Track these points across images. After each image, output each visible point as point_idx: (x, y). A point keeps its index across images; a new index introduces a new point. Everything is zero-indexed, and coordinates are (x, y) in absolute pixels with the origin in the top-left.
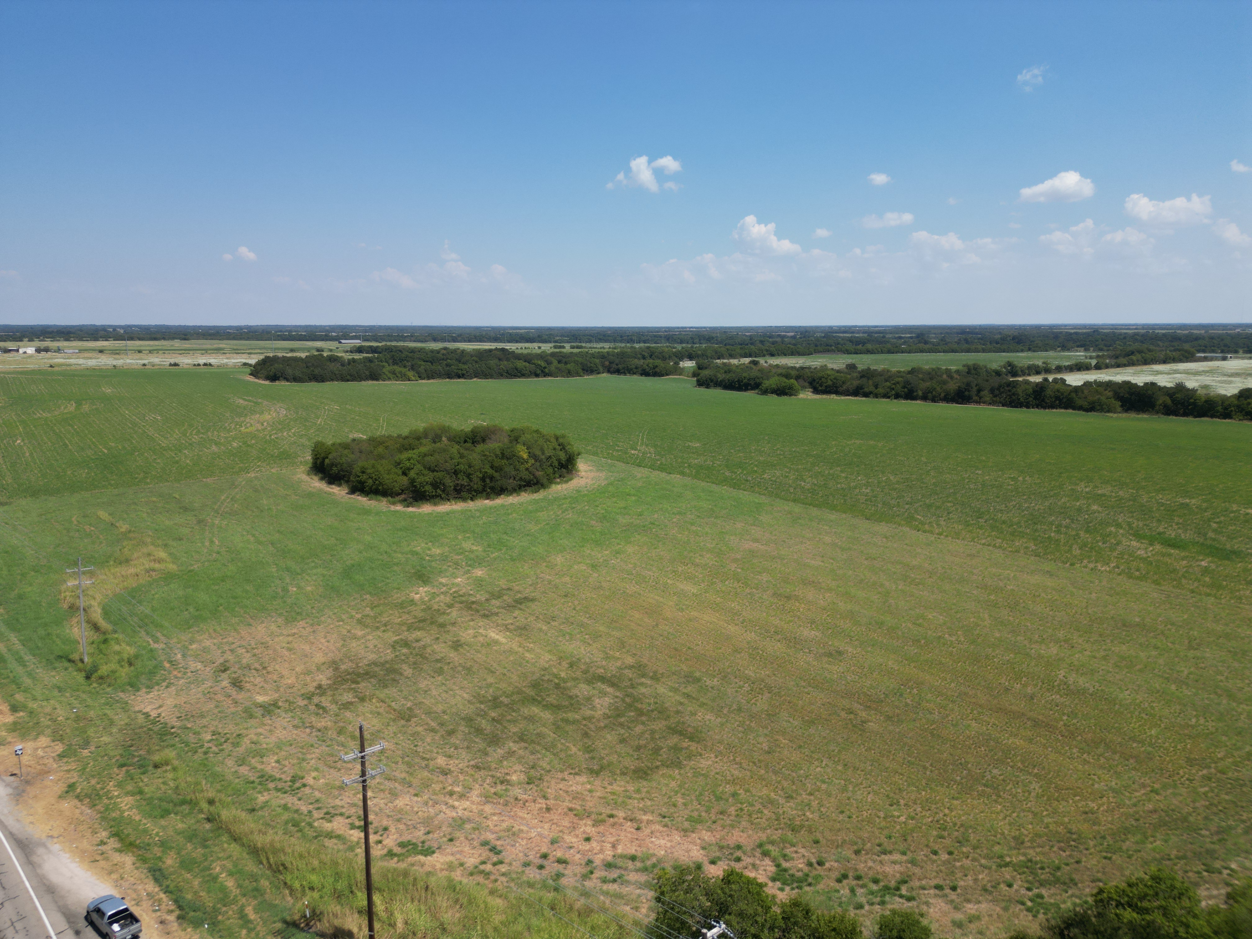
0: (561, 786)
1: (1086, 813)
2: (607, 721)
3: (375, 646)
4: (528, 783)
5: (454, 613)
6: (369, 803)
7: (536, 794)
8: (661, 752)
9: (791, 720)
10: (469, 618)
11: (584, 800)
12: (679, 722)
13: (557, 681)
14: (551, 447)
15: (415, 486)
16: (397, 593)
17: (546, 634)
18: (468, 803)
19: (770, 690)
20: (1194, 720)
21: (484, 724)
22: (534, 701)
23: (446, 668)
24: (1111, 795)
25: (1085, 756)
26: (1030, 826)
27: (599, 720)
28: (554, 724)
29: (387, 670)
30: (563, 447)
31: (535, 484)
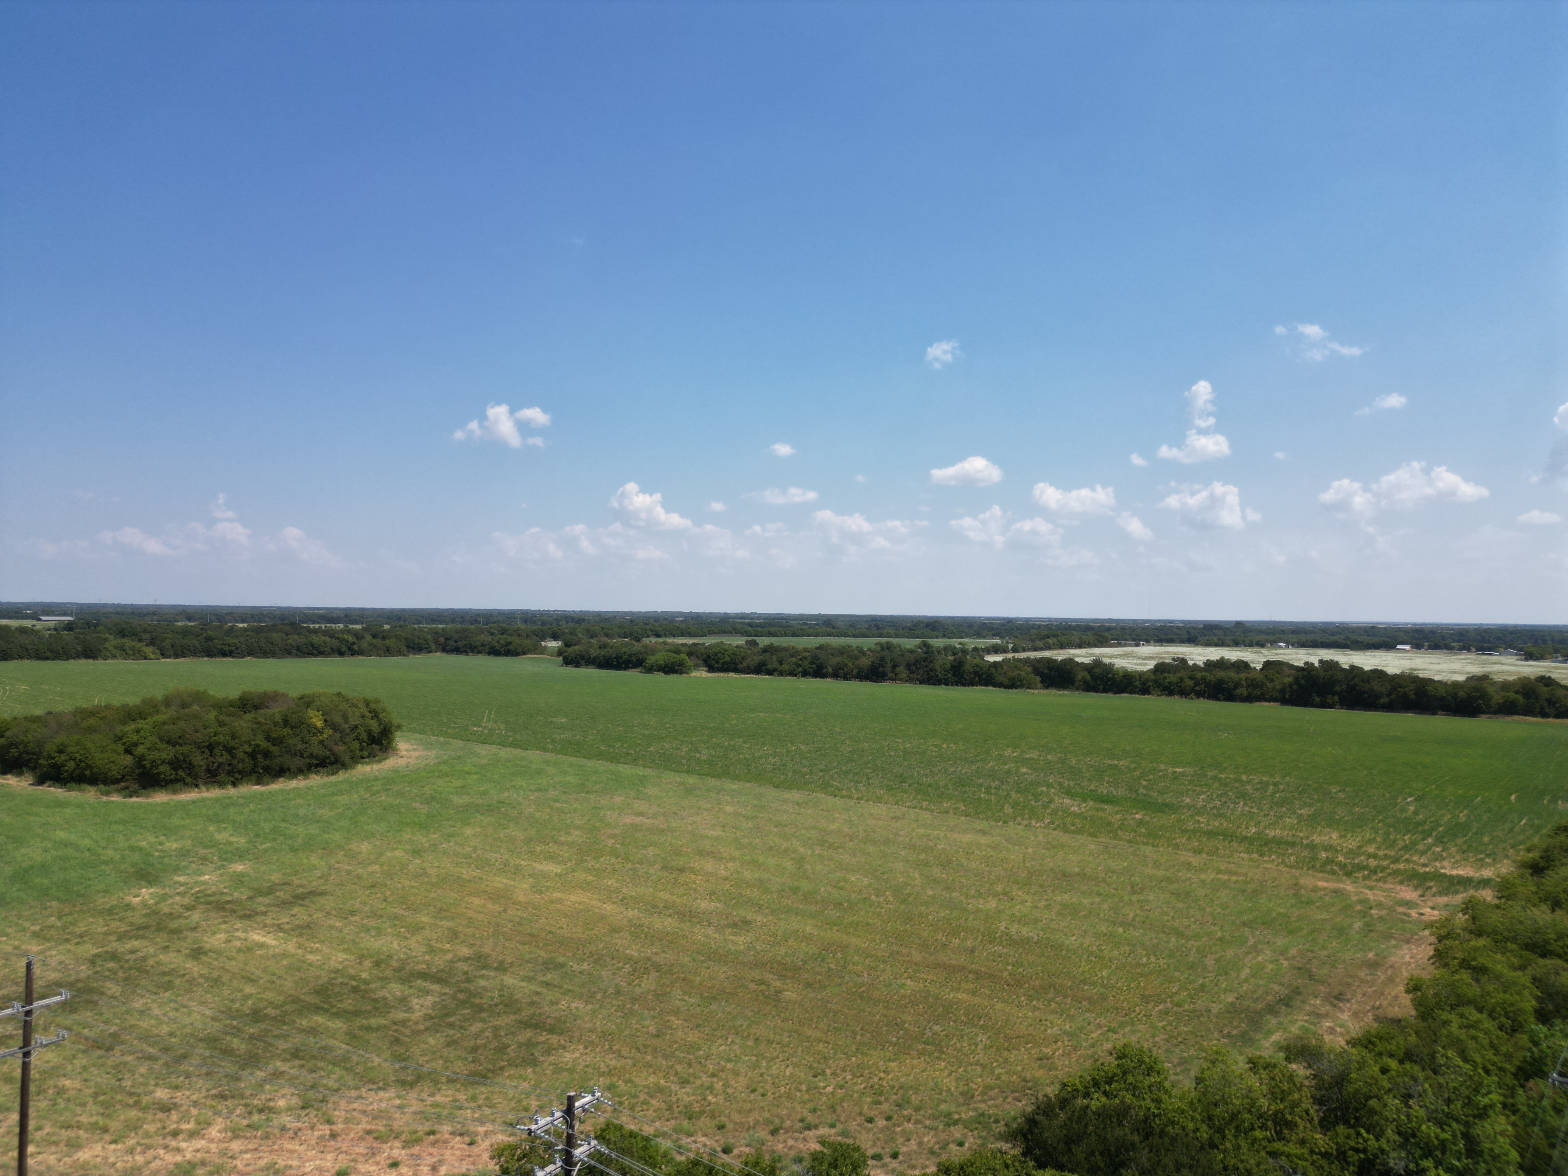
0: (355, 1106)
1: (1041, 1059)
2: (428, 1024)
3: (61, 963)
4: (303, 1108)
5: (195, 917)
6: (30, 1162)
7: (315, 1120)
8: (509, 1050)
9: (686, 998)
10: (221, 920)
11: (390, 1118)
12: (534, 1014)
13: (354, 983)
14: (357, 714)
15: (144, 767)
16: (104, 897)
17: (341, 931)
18: (203, 1142)
19: (658, 968)
20: (1145, 960)
21: (236, 1043)
22: (317, 1009)
23: (178, 982)
24: (1066, 1039)
25: (1034, 1003)
26: (979, 1080)
27: (417, 1023)
28: (347, 1034)
29: (79, 990)
30: (375, 715)
31: (332, 763)
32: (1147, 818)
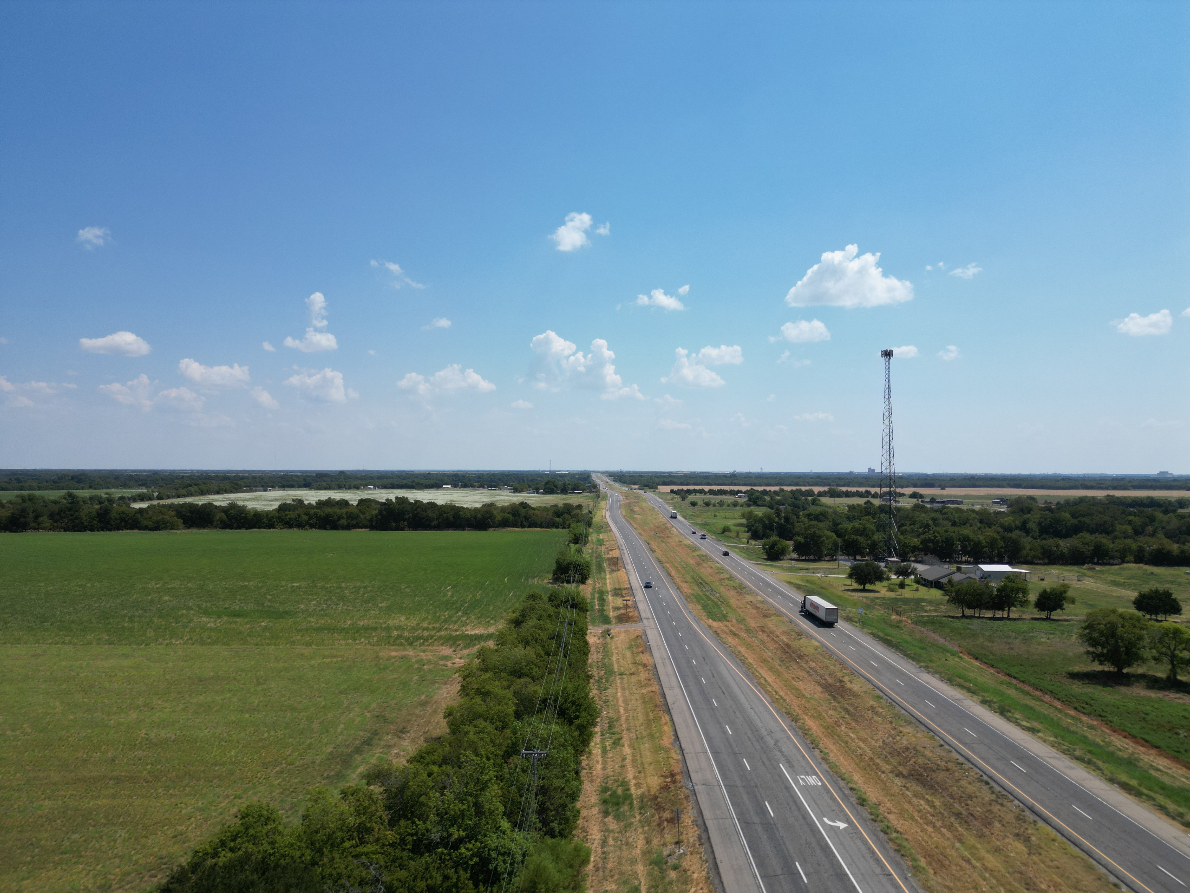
32: (271, 624)
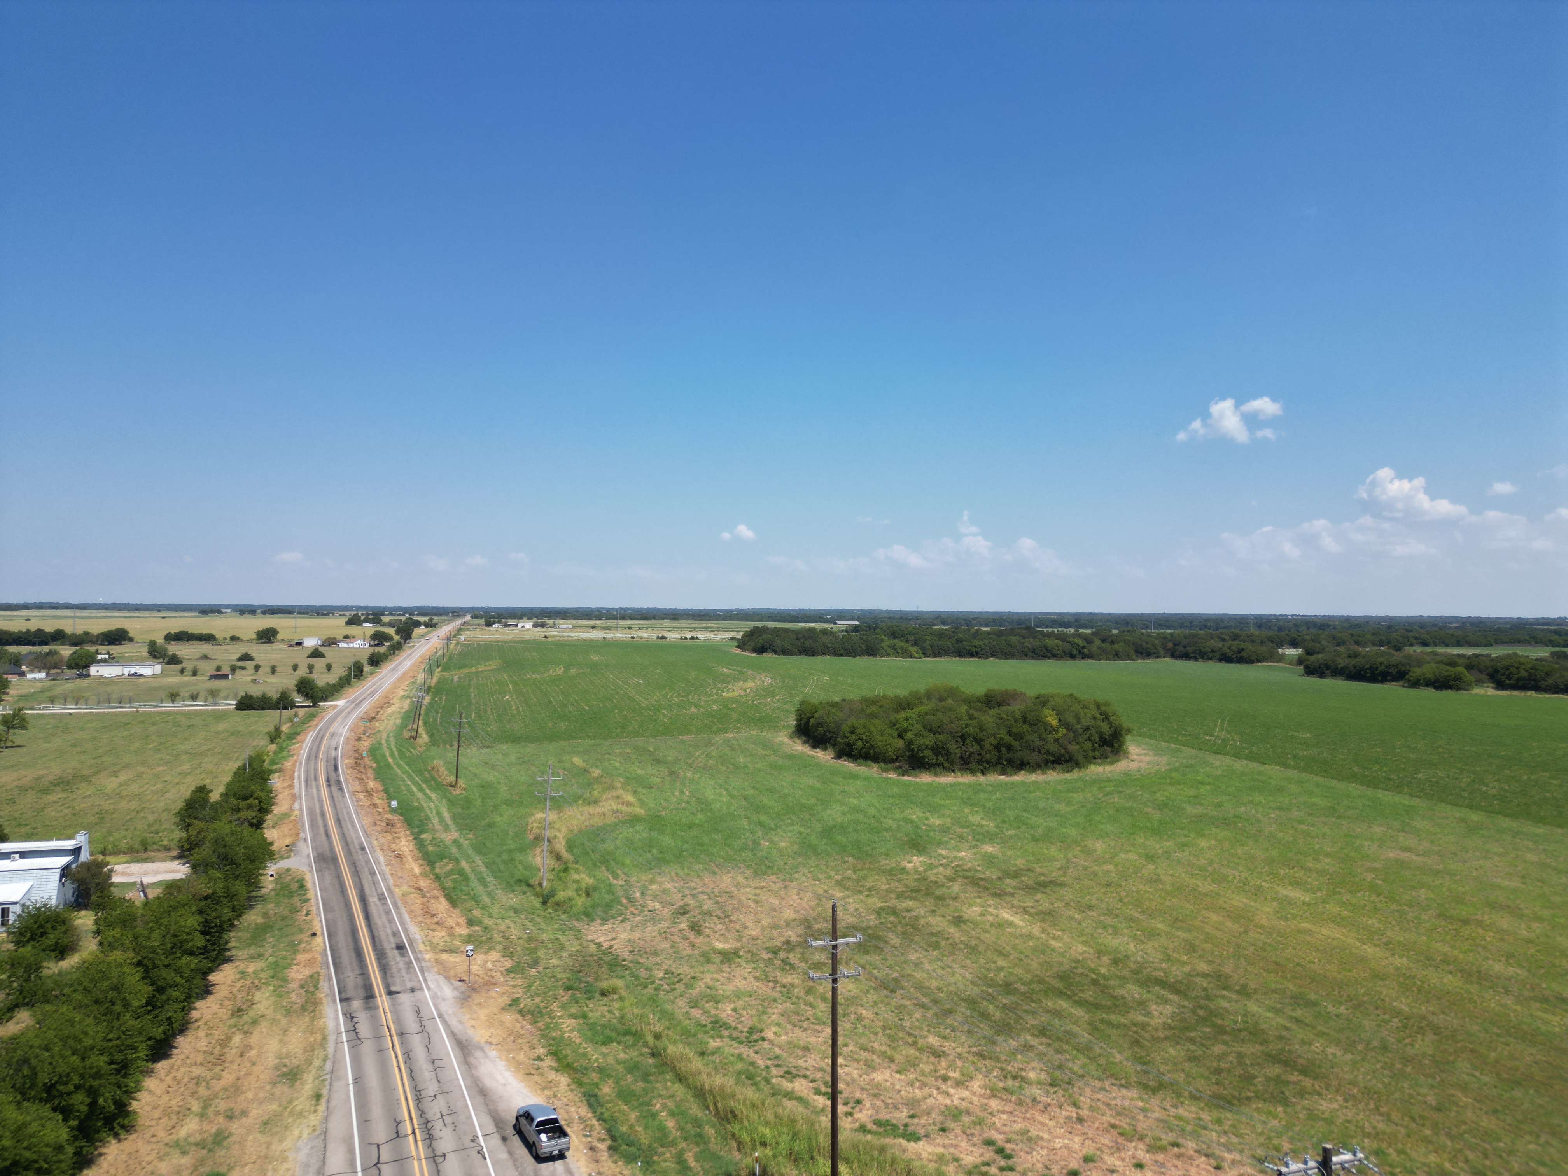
0: (1100, 1096)
2: (1168, 1033)
3: (856, 910)
4: (1051, 1085)
5: (956, 888)
6: (840, 1071)
7: (1063, 1100)
8: (1255, 1081)
10: (976, 895)
11: (1133, 1118)
12: (1283, 1050)
13: (1094, 976)
14: (1089, 715)
15: (912, 750)
16: (886, 859)
17: (1079, 923)
18: (967, 1093)
21: (991, 1009)
22: (1061, 994)
23: (943, 943)
27: (1156, 1030)
28: (1089, 1024)
29: (869, 936)
30: (1106, 717)
31: (1067, 761)
